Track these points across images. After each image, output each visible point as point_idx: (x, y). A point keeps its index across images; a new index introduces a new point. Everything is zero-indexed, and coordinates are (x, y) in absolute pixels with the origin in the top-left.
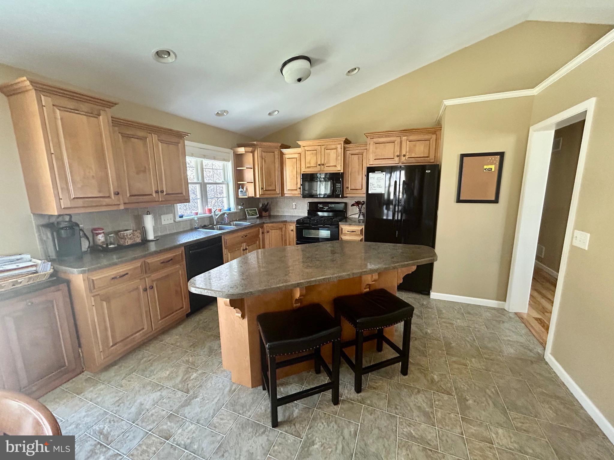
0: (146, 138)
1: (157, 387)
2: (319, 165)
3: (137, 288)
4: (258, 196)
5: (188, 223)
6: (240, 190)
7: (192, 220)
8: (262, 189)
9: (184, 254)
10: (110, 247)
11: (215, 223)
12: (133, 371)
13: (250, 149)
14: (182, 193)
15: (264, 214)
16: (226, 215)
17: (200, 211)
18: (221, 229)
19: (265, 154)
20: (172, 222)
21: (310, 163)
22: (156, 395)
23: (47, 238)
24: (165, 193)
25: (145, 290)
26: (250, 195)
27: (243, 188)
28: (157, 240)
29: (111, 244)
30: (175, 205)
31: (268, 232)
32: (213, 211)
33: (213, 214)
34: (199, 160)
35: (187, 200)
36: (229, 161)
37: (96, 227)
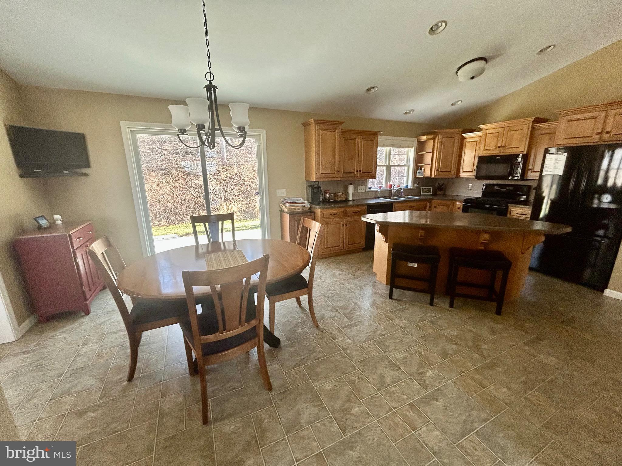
0: (356, 139)
1: (341, 270)
2: (499, 147)
3: (340, 223)
4: (433, 177)
5: (374, 193)
6: (418, 171)
7: (377, 191)
8: (437, 170)
9: (366, 209)
10: (331, 200)
11: (393, 195)
12: (332, 262)
13: (432, 136)
14: (371, 172)
15: (438, 192)
16: (402, 190)
17: (384, 186)
18: (395, 199)
19: (445, 139)
20: (364, 191)
21: (489, 145)
22: (341, 272)
23: (309, 192)
24: (361, 172)
25: (343, 225)
26: (427, 176)
27: (421, 170)
28: (353, 201)
29: (332, 200)
30: (367, 180)
31: (435, 207)
32: (392, 186)
33: (392, 188)
34: (388, 148)
35: (374, 177)
36: (412, 147)
37: (326, 189)
